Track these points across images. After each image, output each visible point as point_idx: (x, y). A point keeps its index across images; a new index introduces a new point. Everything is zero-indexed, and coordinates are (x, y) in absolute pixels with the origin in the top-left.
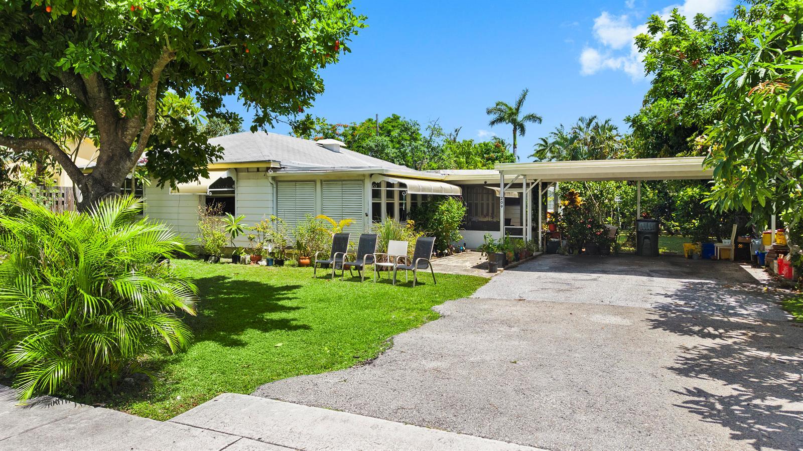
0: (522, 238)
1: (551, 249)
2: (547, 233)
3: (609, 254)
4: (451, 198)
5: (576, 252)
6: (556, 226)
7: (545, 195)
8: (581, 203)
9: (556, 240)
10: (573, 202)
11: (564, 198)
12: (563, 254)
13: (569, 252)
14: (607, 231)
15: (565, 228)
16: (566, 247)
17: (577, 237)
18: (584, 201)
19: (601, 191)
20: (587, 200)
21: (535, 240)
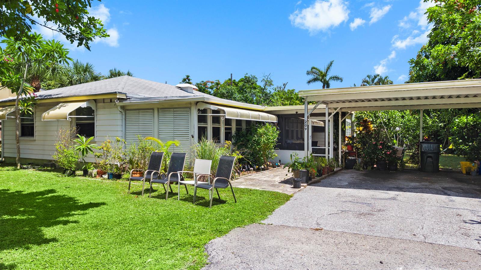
0: (325, 157)
1: (348, 166)
2: (346, 153)
3: (396, 169)
4: (267, 124)
5: (369, 168)
6: (353, 147)
7: (344, 122)
8: (373, 129)
9: (353, 158)
10: (366, 127)
11: (359, 125)
12: (359, 170)
13: (363, 168)
14: (395, 151)
15: (360, 149)
16: (361, 163)
17: (370, 156)
18: (375, 127)
19: (389, 120)
20: (377, 127)
21: (336, 158)
